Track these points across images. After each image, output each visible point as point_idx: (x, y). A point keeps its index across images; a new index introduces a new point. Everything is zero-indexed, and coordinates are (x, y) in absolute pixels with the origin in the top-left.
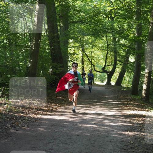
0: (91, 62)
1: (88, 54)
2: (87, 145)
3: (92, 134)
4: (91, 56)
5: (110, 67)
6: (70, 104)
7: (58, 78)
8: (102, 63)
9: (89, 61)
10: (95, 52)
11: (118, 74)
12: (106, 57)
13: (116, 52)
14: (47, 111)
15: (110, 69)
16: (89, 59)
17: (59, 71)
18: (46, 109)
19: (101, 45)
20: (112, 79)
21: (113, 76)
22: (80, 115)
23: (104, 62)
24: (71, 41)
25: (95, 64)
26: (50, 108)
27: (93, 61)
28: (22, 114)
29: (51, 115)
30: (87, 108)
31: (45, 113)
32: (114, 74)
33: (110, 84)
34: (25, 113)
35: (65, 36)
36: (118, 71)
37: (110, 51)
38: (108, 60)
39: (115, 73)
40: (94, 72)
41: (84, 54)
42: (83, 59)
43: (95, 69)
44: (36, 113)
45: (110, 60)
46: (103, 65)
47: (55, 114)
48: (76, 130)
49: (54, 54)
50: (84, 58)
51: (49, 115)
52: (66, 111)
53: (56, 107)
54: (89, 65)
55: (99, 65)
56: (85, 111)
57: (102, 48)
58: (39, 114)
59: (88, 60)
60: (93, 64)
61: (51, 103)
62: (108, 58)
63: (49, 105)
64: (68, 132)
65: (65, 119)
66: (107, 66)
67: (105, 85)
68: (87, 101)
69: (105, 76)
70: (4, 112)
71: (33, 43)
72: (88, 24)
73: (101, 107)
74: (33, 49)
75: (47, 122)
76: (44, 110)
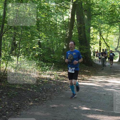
0: (107, 44)
3: (113, 94)
4: (107, 40)
6: (94, 76)
7: (84, 56)
9: (106, 43)
10: (109, 36)
12: (119, 40)
16: (105, 42)
17: (85, 51)
18: (80, 78)
19: (114, 31)
23: (117, 43)
25: (110, 46)
27: (108, 43)
28: (66, 81)
30: (107, 79)
31: (79, 81)
35: (89, 25)
41: (102, 38)
42: (100, 41)
43: (110, 49)
46: (115, 46)
47: (86, 82)
50: (101, 41)
51: (83, 82)
52: (93, 80)
53: (86, 77)
54: (105, 46)
57: (116, 33)
59: (104, 43)
60: (108, 45)
61: (81, 74)
63: (80, 76)
66: (119, 47)
67: (118, 62)
68: (106, 73)
69: (117, 54)
70: (54, 80)
71: (68, 32)
72: (105, 16)
73: (117, 78)
74: (67, 36)
75: (83, 87)
76: (78, 79)
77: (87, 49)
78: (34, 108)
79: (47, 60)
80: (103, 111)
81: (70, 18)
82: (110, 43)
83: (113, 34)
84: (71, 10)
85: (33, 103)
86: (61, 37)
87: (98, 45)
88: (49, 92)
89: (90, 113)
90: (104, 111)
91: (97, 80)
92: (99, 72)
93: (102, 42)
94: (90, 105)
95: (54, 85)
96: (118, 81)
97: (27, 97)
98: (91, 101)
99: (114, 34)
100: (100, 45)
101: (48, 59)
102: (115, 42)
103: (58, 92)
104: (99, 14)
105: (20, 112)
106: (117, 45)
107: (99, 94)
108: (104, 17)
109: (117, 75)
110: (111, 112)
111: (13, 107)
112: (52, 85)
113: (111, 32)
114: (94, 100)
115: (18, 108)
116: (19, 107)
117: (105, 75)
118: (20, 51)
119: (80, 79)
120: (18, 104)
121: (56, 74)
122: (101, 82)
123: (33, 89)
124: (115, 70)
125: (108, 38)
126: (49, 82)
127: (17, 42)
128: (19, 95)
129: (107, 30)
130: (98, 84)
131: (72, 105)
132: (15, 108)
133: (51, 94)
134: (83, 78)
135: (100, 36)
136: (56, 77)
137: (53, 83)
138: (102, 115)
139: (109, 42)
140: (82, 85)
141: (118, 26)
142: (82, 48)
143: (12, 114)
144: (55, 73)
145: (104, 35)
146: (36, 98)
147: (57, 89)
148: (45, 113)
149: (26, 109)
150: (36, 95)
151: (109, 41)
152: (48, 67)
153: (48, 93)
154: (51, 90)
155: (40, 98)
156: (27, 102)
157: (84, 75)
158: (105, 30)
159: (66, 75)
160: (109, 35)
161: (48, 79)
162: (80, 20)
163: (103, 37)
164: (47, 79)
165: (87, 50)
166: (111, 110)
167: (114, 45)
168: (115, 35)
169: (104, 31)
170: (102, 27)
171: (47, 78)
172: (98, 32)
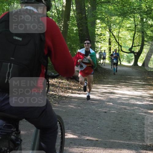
0: (118, 43)
1: (115, 34)
2: (114, 121)
3: (119, 111)
4: (118, 37)
6: (98, 84)
8: (129, 44)
9: (117, 41)
10: (122, 33)
11: (146, 55)
12: (134, 37)
13: (143, 32)
14: (75, 90)
15: (137, 50)
18: (75, 88)
19: (128, 26)
20: (139, 60)
21: (140, 57)
22: (107, 94)
23: (131, 42)
24: (98, 21)
25: (123, 45)
26: (78, 87)
27: (120, 42)
29: (79, 94)
30: (114, 88)
31: (73, 91)
32: (141, 55)
33: (137, 65)
34: (56, 91)
35: (93, 17)
36: (145, 52)
37: (138, 32)
38: (135, 41)
39: (142, 53)
42: (110, 39)
43: (122, 50)
44: (66, 91)
45: (138, 41)
46: (130, 46)
47: (83, 93)
48: (104, 107)
54: (116, 46)
55: (126, 46)
56: (112, 91)
57: (130, 29)
58: (68, 92)
59: (115, 41)
60: (120, 44)
62: (135, 39)
63: (77, 85)
64: (96, 109)
65: (93, 97)
66: (134, 47)
67: (132, 66)
76: (73, 89)
87: (108, 44)
92: (105, 79)
93: (113, 40)
102: (129, 40)
125: (120, 35)
129: (118, 24)
151: (122, 39)
159: (56, 83)
160: (121, 30)
168: (129, 31)
169: (115, 25)
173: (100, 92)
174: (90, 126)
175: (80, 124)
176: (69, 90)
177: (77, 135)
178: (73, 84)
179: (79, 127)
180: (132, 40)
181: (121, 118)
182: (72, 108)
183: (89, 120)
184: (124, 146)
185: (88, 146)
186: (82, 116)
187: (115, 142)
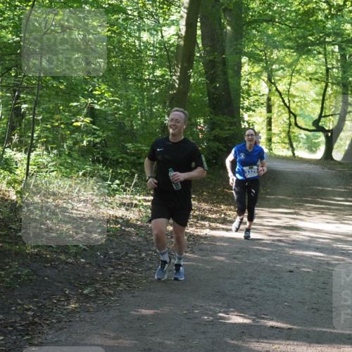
0: (289, 108)
1: (282, 87)
3: (317, 269)
4: (289, 95)
5: (330, 119)
7: (225, 147)
8: (314, 109)
9: (285, 104)
10: (297, 85)
11: (350, 134)
12: (324, 95)
14: (215, 220)
15: (330, 123)
16: (284, 101)
17: (227, 132)
18: (214, 216)
19: (311, 69)
20: (335, 147)
21: (338, 140)
22: (284, 231)
23: (318, 107)
25: (298, 112)
26: (221, 215)
27: (293, 106)
29: (227, 230)
30: (295, 216)
31: (213, 225)
32: (342, 134)
35: (236, 53)
36: (349, 127)
37: (332, 84)
38: (327, 103)
40: (293, 130)
42: (269, 99)
44: (198, 225)
45: (332, 104)
46: (314, 114)
49: (214, 94)
50: (272, 98)
51: (223, 229)
54: (283, 114)
55: (307, 114)
56: (292, 223)
57: (315, 76)
58: (203, 227)
59: (282, 104)
60: (293, 111)
63: (215, 209)
64: (271, 264)
66: (325, 116)
67: (321, 159)
68: (290, 199)
69: (318, 137)
70: (139, 223)
71: (175, 75)
72: (285, 25)
73: (323, 213)
74: (176, 88)
75: (226, 244)
76: (210, 218)
77: (232, 124)
78: (81, 321)
79: (115, 158)
80: (291, 329)
81: (184, 34)
82: (299, 104)
83: (307, 80)
84: (186, 11)
85: (77, 305)
86: (158, 91)
88: (124, 264)
89: (251, 336)
90: (295, 327)
91: (264, 222)
92: (268, 194)
93: (275, 100)
94: (248, 308)
95: (139, 240)
96: (328, 223)
97: (58, 282)
98: (254, 292)
99: (311, 77)
100: (269, 110)
101: (119, 156)
102: (312, 101)
103: (151, 266)
104: (267, 21)
105: (40, 335)
106: (318, 111)
107: (276, 269)
108: (281, 28)
109: (322, 203)
110: (314, 329)
111: (19, 319)
112: (134, 242)
113: (300, 74)
114: (261, 290)
115: (34, 323)
116: (36, 320)
117: (286, 204)
118: (35, 135)
119: (215, 219)
120: (31, 306)
121: (145, 204)
122: (276, 226)
123: (75, 257)
124: (314, 185)
125: (293, 91)
126: (124, 231)
127: (24, 106)
128: (35, 277)
129: (290, 66)
130: (270, 233)
131: (195, 307)
132: (23, 323)
133: (132, 271)
134: (223, 216)
135: (269, 84)
136: (144, 214)
137: (137, 234)
138: (288, 342)
139: (294, 102)
140: (223, 237)
141: (321, 56)
142: (219, 122)
143: (15, 343)
144: (139, 201)
145: (280, 80)
146: (87, 285)
147: (147, 255)
148: (117, 339)
149: (56, 325)
150: (87, 275)
151: (296, 100)
152: (117, 182)
153: (122, 270)
154: (131, 258)
155: (97, 286)
156: (59, 301)
157: (226, 205)
158: (283, 66)
160: (294, 80)
161: (121, 221)
162: (213, 38)
163: (279, 88)
164: (119, 223)
165: (232, 128)
166: (314, 325)
167: (310, 110)
168: (314, 81)
169: (282, 68)
170: (276, 57)
171: (116, 220)
172: (261, 72)
173: (268, 226)
174: (268, 300)
175: (248, 296)
176: (203, 222)
177: (249, 319)
178: (207, 207)
179: (248, 302)
180: (321, 102)
181: (324, 283)
182: (222, 262)
183: (264, 288)
184: (344, 339)
185: (277, 339)
186: (248, 280)
187: (325, 332)
